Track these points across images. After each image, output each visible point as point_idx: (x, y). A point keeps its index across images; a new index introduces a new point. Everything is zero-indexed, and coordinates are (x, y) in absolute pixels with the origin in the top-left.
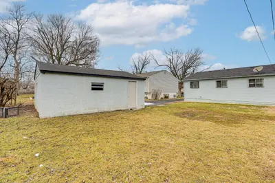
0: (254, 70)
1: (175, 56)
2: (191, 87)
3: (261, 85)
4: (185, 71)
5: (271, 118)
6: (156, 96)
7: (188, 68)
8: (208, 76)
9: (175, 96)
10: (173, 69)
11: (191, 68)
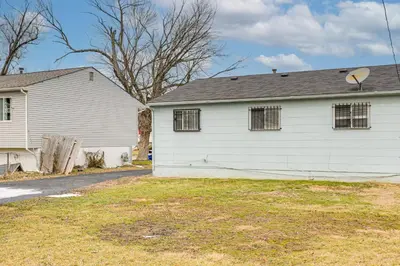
0: (349, 80)
1: (130, 21)
2: (177, 128)
3: (362, 124)
4: (161, 76)
5: (388, 223)
6: (54, 160)
7: (171, 64)
8: (229, 92)
9: (124, 158)
10: (122, 66)
11: (182, 65)
